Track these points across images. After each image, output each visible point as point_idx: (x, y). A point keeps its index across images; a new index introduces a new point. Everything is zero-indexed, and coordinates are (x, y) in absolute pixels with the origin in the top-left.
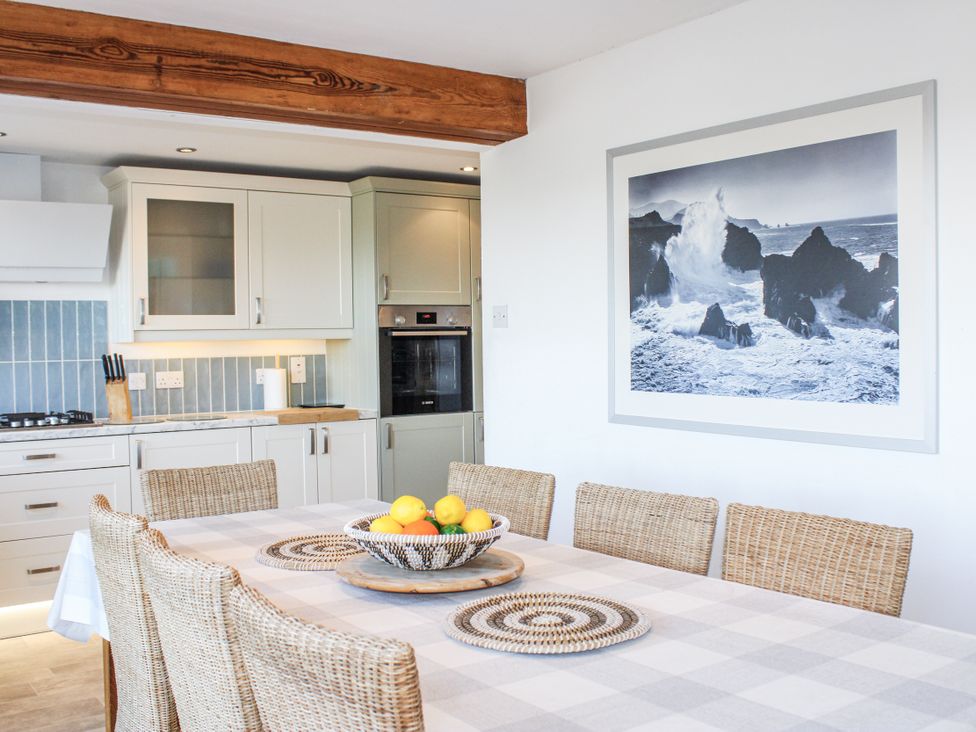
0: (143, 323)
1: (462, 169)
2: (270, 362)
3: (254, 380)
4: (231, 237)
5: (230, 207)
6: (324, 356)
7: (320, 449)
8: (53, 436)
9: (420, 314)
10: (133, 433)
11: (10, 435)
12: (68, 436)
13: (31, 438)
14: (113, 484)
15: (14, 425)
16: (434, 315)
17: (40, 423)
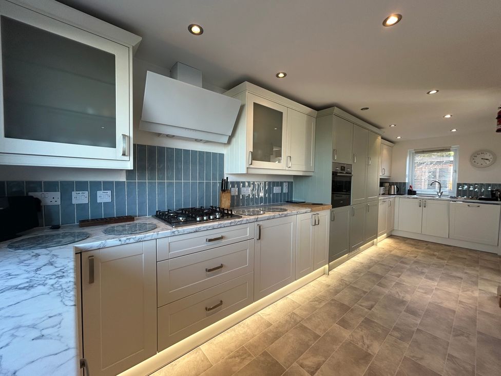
0: (251, 164)
3: (273, 191)
6: (293, 182)
7: (317, 223)
8: (222, 226)
9: (341, 167)
10: (257, 221)
11: (200, 227)
12: (229, 225)
13: (211, 228)
14: (247, 249)
15: (198, 219)
16: (344, 167)
17: (211, 217)
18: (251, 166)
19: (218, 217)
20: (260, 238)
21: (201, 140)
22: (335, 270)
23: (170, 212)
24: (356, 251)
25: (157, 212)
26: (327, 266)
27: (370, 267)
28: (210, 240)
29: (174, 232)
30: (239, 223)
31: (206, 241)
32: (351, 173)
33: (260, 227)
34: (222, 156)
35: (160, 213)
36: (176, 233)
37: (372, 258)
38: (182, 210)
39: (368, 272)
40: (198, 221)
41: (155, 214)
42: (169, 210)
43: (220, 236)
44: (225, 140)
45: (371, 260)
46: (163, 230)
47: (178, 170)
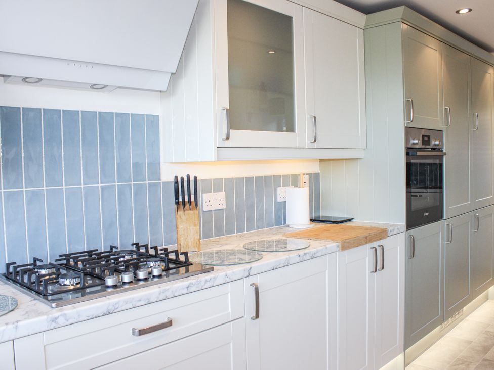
0: (228, 138)
1: (458, 12)
2: (294, 181)
6: (319, 173)
7: (379, 266)
8: (169, 294)
9: (424, 136)
10: (249, 276)
11: (118, 302)
12: (185, 291)
13: (143, 303)
14: (229, 343)
15: (110, 281)
16: (429, 137)
17: (141, 275)
18: (228, 143)
19: (156, 272)
20: (257, 316)
21: (106, 86)
22: (416, 363)
23: (38, 263)
24: (455, 317)
25: (8, 266)
26: (400, 358)
27: (486, 349)
28: (142, 332)
29: (54, 320)
30: (208, 285)
31: (134, 333)
32: (440, 150)
33: (257, 290)
34: (153, 121)
35: (15, 268)
36: (61, 321)
37: (489, 329)
38: (68, 257)
39: (484, 360)
40: (108, 287)
41: (4, 271)
42: (35, 260)
43: (165, 320)
44: (162, 82)
45: (487, 332)
46: (28, 315)
47: (53, 161)
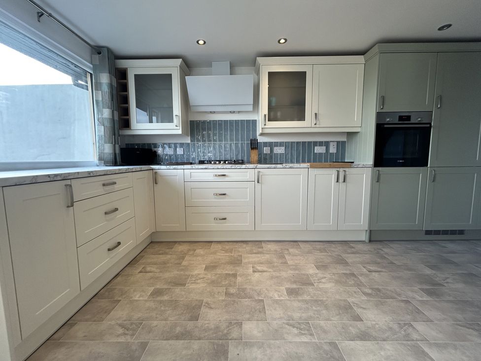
0: (265, 125)
2: (321, 144)
3: (314, 151)
4: (305, 87)
5: (305, 73)
6: (345, 141)
7: (342, 180)
8: (224, 167)
9: (400, 117)
10: (256, 168)
12: (230, 168)
13: (216, 168)
14: (247, 188)
16: (409, 117)
21: (234, 112)
29: (193, 167)
30: (238, 167)
34: (255, 121)
